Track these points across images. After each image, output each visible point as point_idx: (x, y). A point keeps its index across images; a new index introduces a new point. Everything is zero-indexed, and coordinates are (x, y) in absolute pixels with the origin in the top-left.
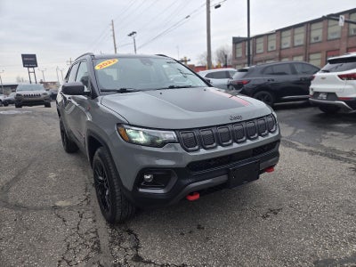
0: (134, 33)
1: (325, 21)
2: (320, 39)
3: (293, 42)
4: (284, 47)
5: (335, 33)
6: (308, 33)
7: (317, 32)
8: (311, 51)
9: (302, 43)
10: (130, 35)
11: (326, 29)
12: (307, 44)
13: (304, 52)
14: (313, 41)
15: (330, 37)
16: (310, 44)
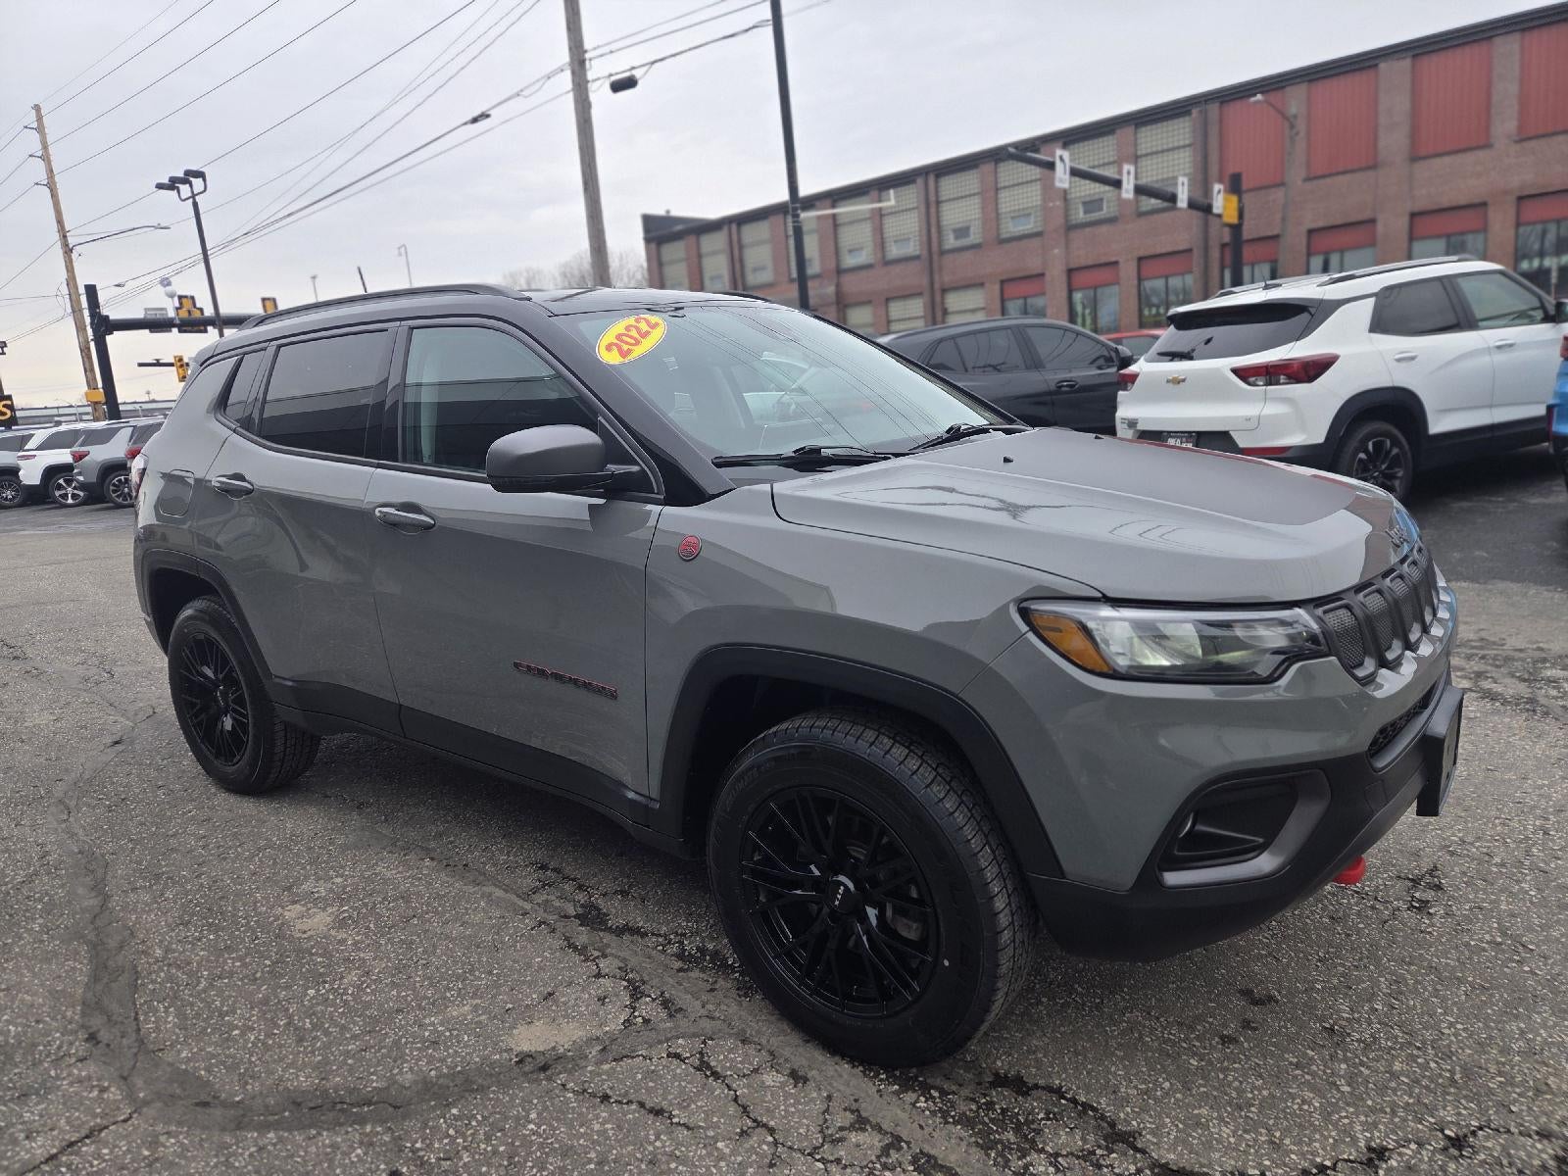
0: (192, 174)
1: (987, 168)
2: (974, 237)
3: (881, 244)
4: (850, 261)
5: (1025, 214)
6: (931, 208)
7: (962, 210)
8: (947, 279)
9: (912, 248)
10: (173, 184)
11: (991, 194)
12: (933, 254)
13: (925, 281)
14: (951, 242)
15: (1011, 228)
16: (942, 253)
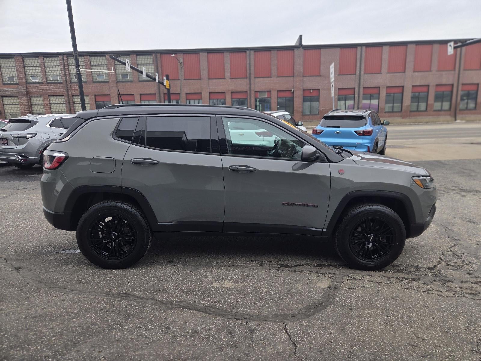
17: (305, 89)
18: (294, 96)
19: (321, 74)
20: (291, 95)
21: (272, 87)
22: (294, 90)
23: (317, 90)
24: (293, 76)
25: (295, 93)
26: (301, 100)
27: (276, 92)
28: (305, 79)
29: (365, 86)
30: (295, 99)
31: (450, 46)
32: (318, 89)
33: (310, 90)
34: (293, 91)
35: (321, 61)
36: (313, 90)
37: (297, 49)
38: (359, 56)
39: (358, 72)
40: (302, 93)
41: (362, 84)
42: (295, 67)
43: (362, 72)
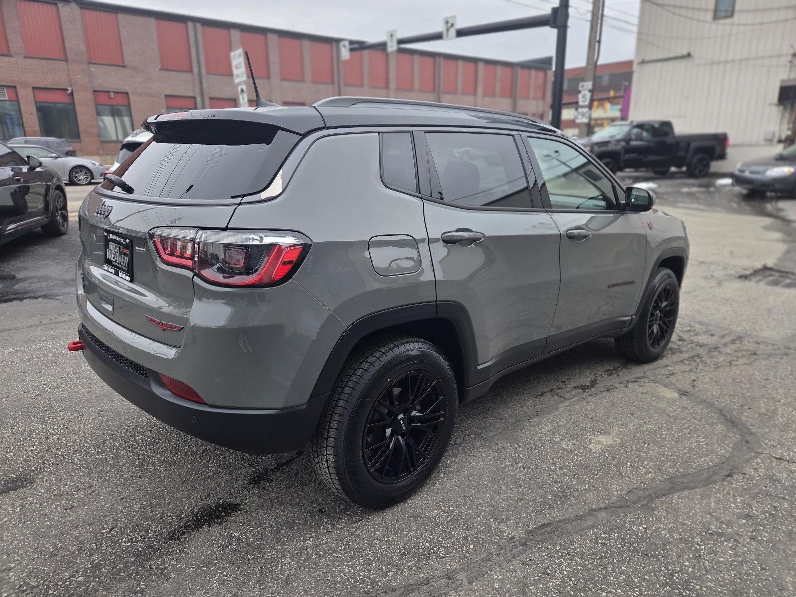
17: (98, 89)
18: (76, 102)
19: (126, 63)
20: (67, 100)
21: (16, 79)
22: (72, 90)
23: (123, 94)
24: (66, 60)
25: (75, 95)
26: (92, 110)
27: (31, 90)
28: (92, 69)
29: (212, 96)
30: (78, 108)
31: (344, 46)
32: (125, 91)
33: (109, 92)
34: (70, 91)
35: (122, 38)
36: (114, 92)
37: (65, 5)
38: (192, 39)
39: (196, 70)
40: (93, 98)
41: (206, 91)
42: (66, 41)
43: (204, 71)
